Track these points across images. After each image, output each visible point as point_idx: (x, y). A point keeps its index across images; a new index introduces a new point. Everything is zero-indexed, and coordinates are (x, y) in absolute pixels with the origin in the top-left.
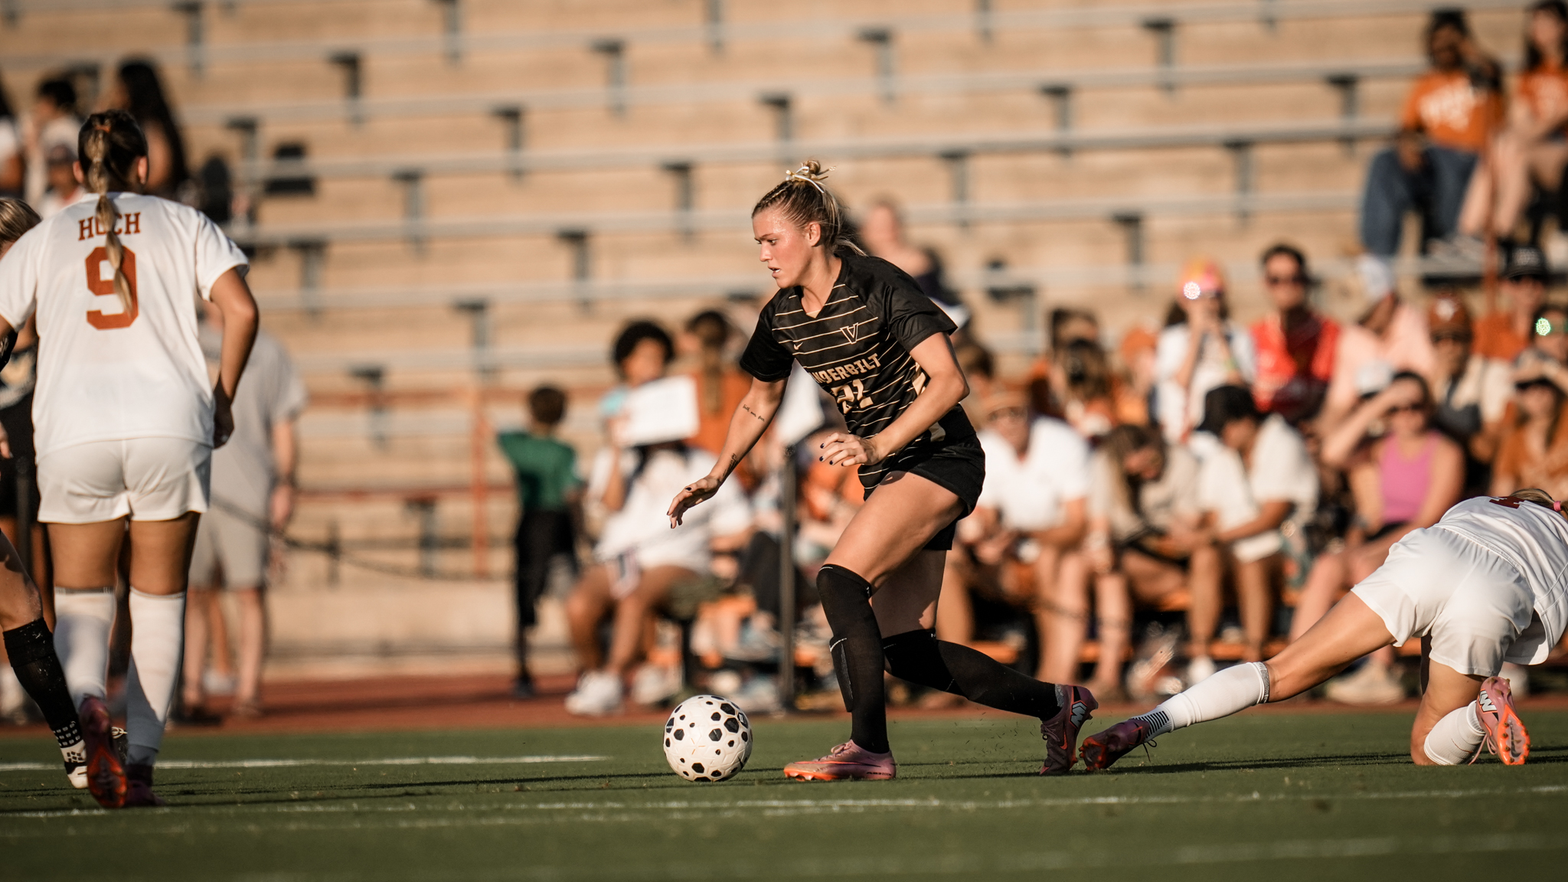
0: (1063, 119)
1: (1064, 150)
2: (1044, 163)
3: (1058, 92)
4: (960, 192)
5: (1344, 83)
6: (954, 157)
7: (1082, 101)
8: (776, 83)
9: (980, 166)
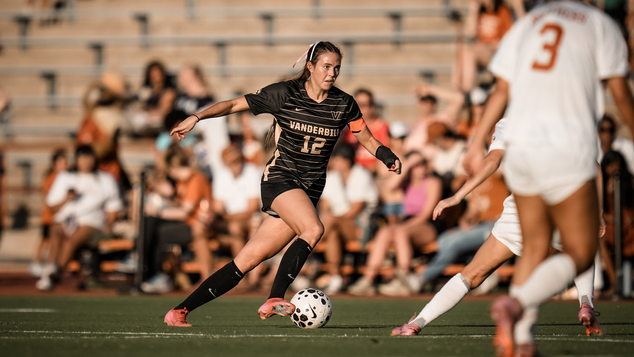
0: (270, 29)
1: (270, 43)
2: (260, 49)
3: (268, 18)
4: (223, 60)
5: (396, 17)
6: (221, 45)
7: (279, 22)
8: (142, 9)
9: (232, 50)
